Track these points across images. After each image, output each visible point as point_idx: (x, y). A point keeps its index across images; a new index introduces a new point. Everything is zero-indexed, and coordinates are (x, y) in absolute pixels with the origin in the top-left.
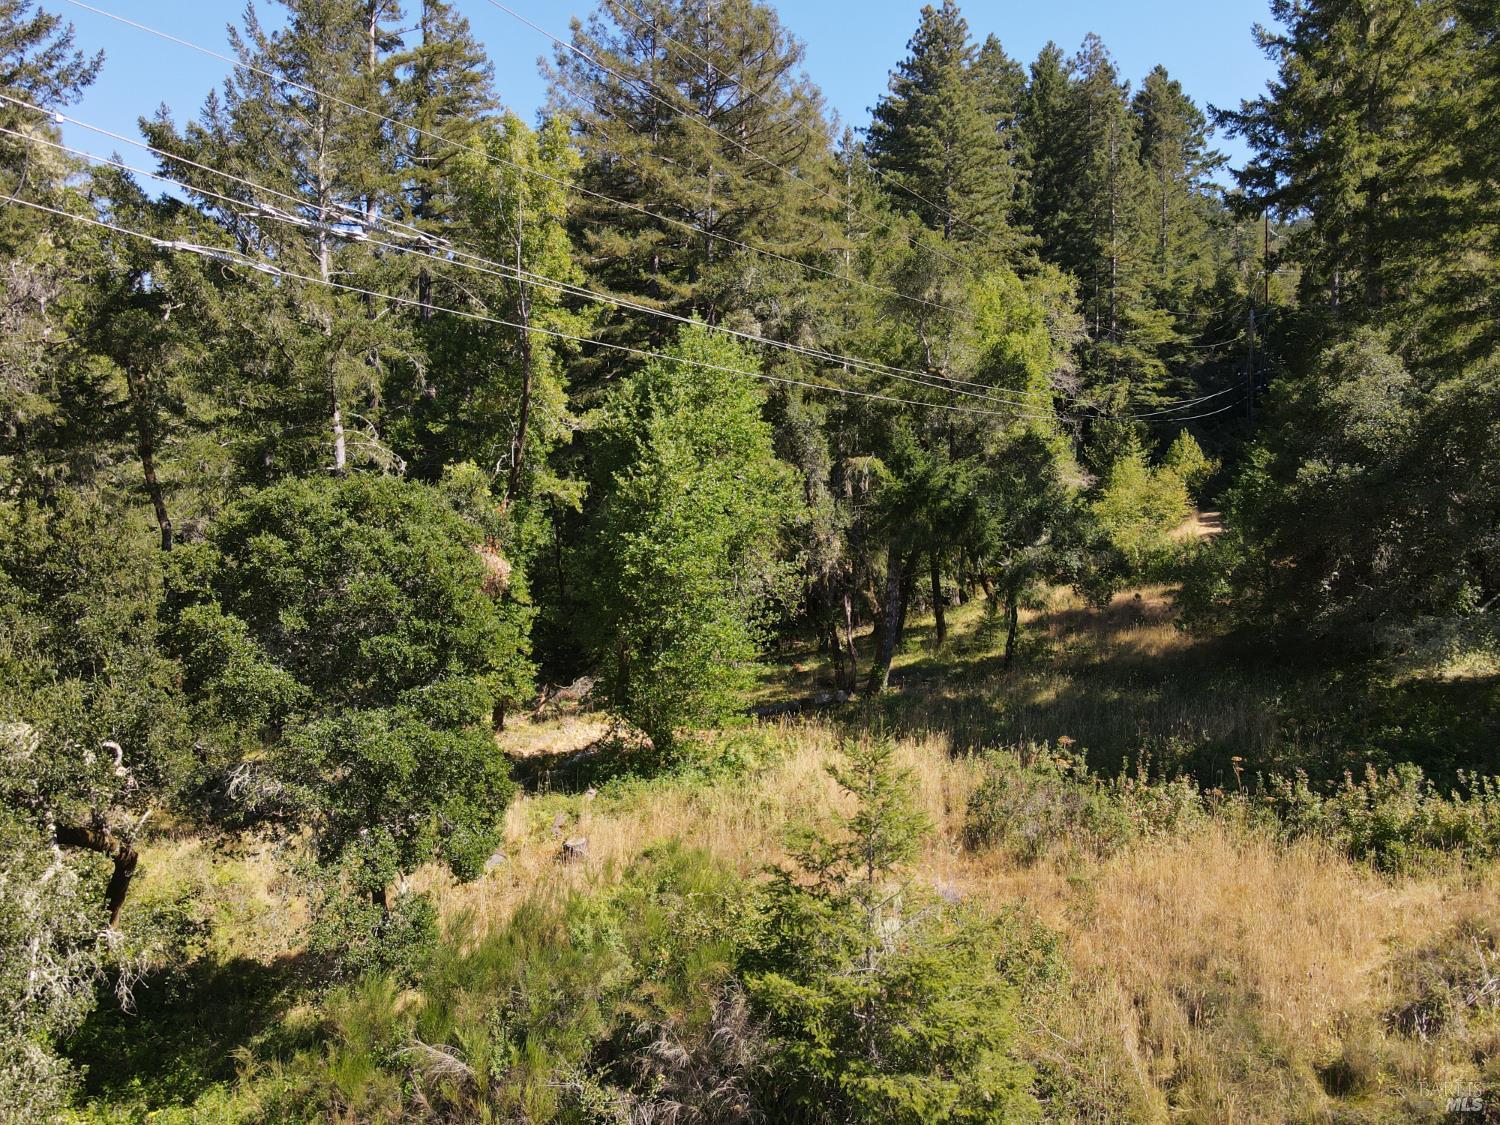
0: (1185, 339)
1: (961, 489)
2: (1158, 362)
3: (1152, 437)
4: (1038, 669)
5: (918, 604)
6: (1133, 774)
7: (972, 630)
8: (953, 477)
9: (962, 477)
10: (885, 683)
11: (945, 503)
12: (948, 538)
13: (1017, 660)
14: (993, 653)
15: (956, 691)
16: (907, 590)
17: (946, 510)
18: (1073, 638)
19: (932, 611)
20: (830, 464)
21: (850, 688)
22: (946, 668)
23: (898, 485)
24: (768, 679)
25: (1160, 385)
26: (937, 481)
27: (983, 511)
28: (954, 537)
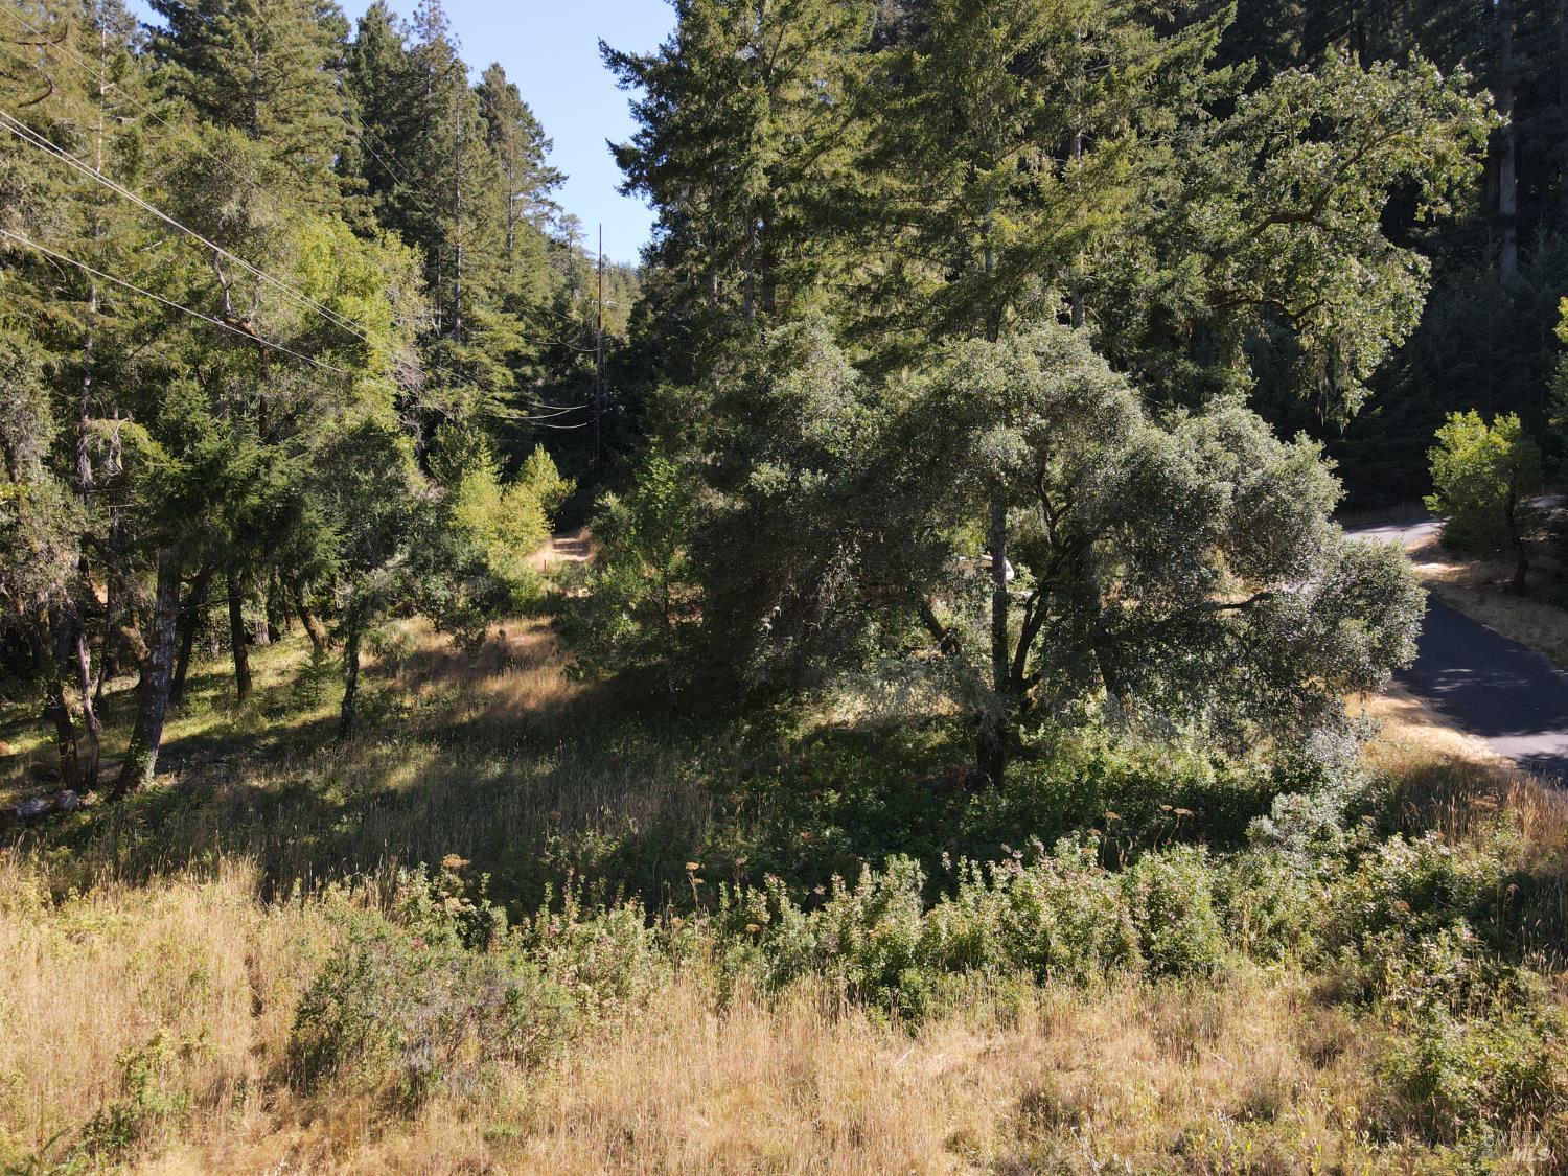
0: (532, 351)
1: (279, 481)
2: (508, 373)
3: (502, 452)
4: (389, 736)
5: (209, 643)
6: (557, 907)
7: (289, 679)
8: (267, 463)
9: (279, 466)
10: (150, 773)
11: (255, 500)
12: (257, 553)
13: (356, 723)
14: (323, 713)
15: (268, 776)
16: (191, 624)
17: (256, 511)
18: (428, 689)
19: (230, 654)
20: (53, 432)
21: (85, 782)
22: (252, 737)
23: (175, 467)
25: (509, 396)
26: (239, 466)
27: (310, 516)
28: (267, 551)
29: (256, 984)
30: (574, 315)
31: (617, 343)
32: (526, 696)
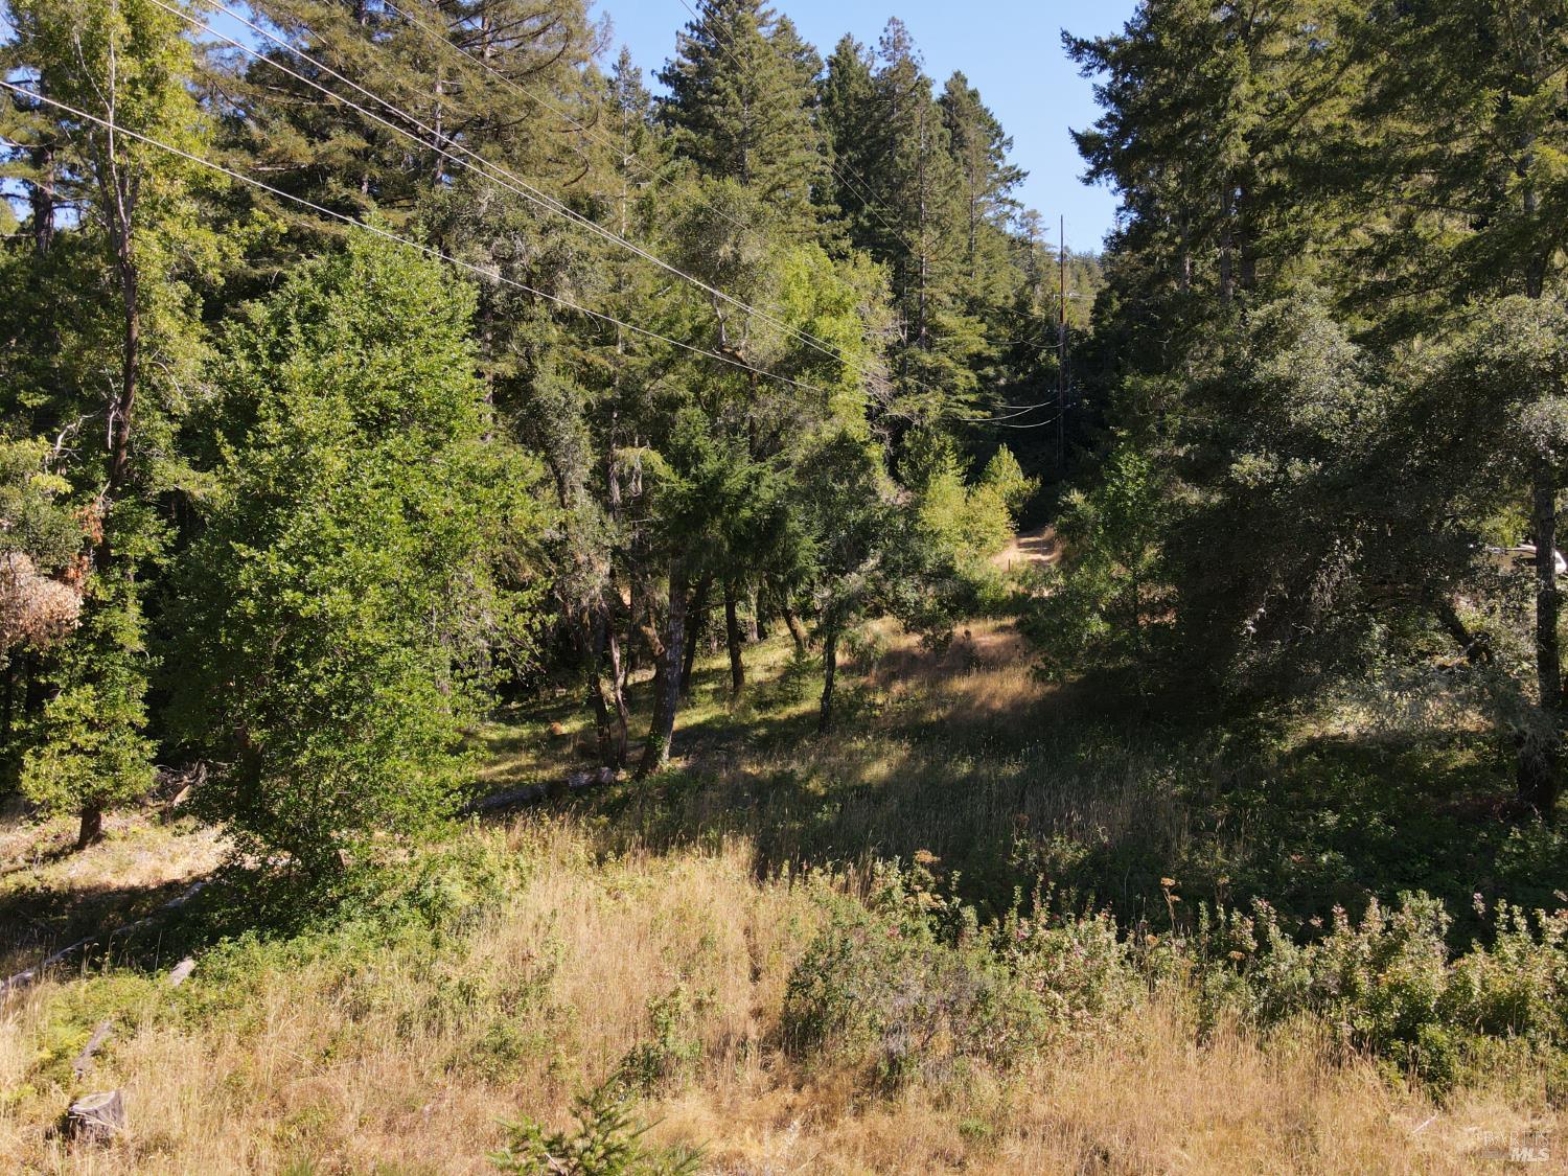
0: (994, 352)
1: (767, 495)
2: (971, 375)
3: (967, 454)
4: (863, 731)
5: (709, 640)
6: (1026, 911)
7: (775, 675)
8: (756, 478)
9: (767, 481)
10: (666, 756)
11: (746, 513)
12: (749, 561)
13: (834, 718)
14: (806, 707)
15: (759, 764)
16: (696, 624)
17: (748, 523)
18: (898, 687)
19: (727, 651)
20: (592, 461)
21: (617, 761)
22: (745, 729)
23: (684, 486)
24: (513, 746)
25: (972, 398)
26: (733, 483)
27: (794, 526)
28: (757, 560)
29: (754, 953)
30: (1037, 311)
31: (1080, 335)
32: (992, 696)
